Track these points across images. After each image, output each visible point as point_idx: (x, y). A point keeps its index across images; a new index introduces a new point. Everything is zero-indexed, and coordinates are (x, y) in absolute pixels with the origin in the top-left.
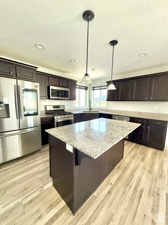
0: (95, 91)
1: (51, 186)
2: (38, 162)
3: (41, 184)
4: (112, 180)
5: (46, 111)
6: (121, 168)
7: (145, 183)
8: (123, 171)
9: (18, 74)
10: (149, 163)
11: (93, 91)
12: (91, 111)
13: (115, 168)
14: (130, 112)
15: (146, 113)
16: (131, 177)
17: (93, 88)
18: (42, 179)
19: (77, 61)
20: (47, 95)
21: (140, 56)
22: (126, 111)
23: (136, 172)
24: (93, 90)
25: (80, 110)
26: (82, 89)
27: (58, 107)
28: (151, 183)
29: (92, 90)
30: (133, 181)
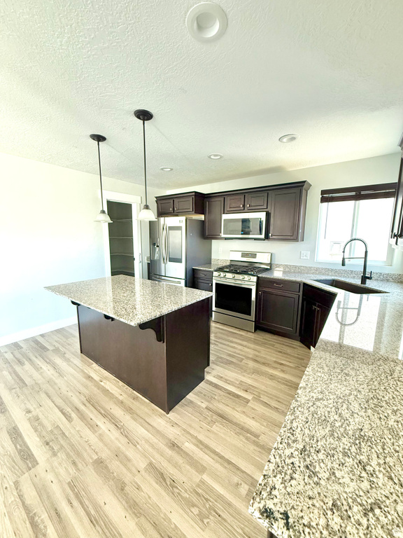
4: (108, 383)
6: (133, 401)
7: (78, 431)
8: (122, 402)
13: (135, 392)
16: (103, 412)
23: (112, 427)
30: (92, 411)
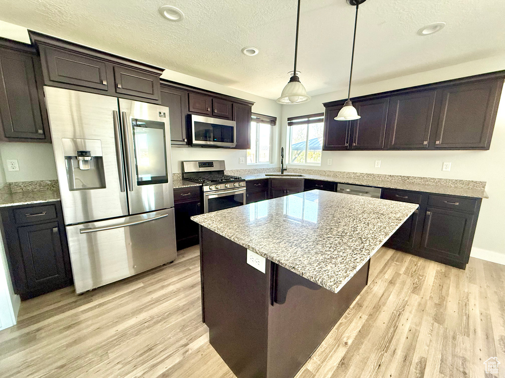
0: (293, 127)
1: (206, 343)
2: (172, 288)
3: (181, 339)
4: (346, 335)
5: (183, 174)
6: (364, 307)
7: (428, 346)
8: (371, 315)
9: (119, 86)
10: (431, 297)
11: (288, 127)
12: (285, 173)
13: (351, 306)
14: (379, 176)
15: (421, 178)
16: (392, 329)
17: (289, 119)
18: (184, 327)
19: (257, 52)
20: (184, 137)
21: (420, 33)
22: (370, 175)
23: (403, 319)
24: (290, 124)
25: (259, 171)
26: (263, 121)
27: (210, 164)
28: (445, 346)
29: (287, 124)
30: (398, 340)
